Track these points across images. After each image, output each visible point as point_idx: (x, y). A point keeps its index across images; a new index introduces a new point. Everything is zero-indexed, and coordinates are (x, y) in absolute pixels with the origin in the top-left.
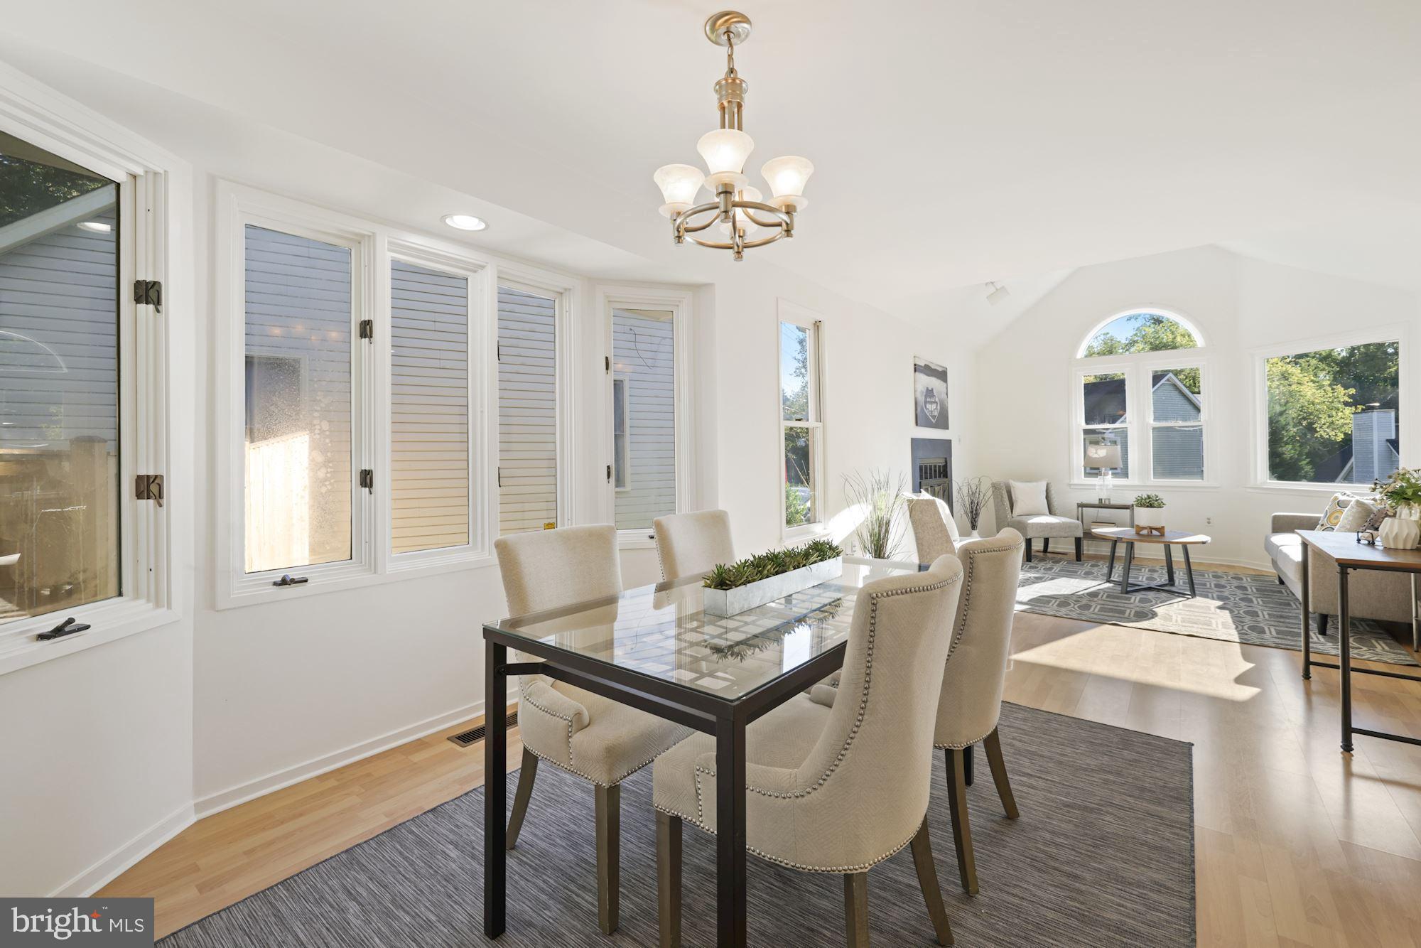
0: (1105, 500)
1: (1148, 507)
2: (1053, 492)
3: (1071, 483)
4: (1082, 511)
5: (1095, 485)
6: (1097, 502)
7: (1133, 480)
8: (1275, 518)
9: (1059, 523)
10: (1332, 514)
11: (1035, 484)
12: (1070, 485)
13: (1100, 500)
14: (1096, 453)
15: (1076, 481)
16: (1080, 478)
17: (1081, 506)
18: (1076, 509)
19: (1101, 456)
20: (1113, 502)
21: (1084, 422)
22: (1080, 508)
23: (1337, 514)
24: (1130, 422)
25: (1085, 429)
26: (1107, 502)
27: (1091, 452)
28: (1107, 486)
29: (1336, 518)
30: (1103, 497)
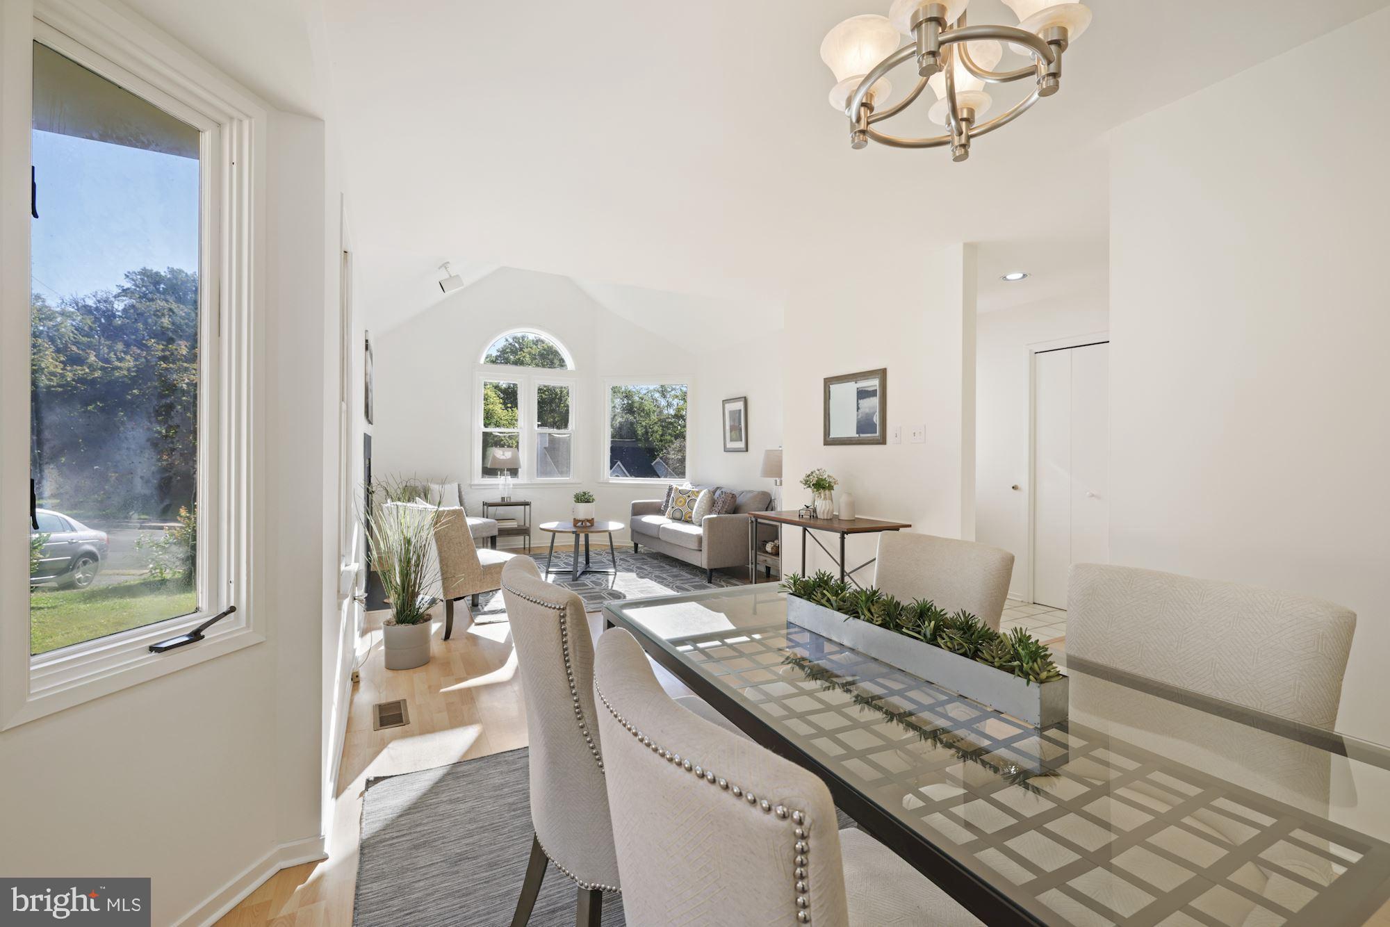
0: (507, 498)
1: (586, 502)
2: (463, 493)
3: (473, 483)
4: (487, 510)
5: (498, 484)
6: (499, 500)
7: (522, 478)
8: (634, 505)
9: (481, 524)
10: (677, 499)
11: (448, 486)
12: (471, 485)
13: (503, 499)
14: (503, 455)
15: (476, 482)
16: (478, 478)
17: (484, 504)
18: (482, 507)
19: (508, 458)
20: (513, 500)
21: (483, 426)
22: (485, 507)
23: (681, 499)
24: (521, 428)
25: (483, 433)
26: (508, 499)
27: (500, 454)
28: (509, 485)
29: (681, 502)
30: (506, 496)
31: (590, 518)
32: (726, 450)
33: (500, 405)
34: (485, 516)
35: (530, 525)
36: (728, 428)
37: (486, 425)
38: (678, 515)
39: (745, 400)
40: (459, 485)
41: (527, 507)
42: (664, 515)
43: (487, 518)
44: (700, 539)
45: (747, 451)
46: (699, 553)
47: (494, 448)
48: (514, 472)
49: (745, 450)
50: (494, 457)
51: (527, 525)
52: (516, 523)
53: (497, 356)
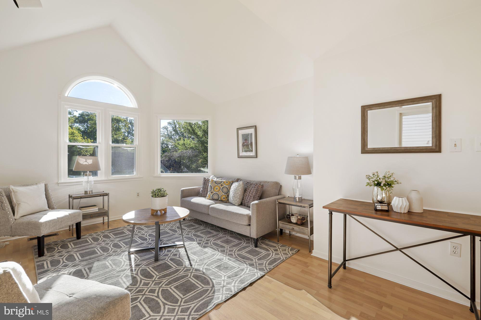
0: (89, 192)
1: (161, 197)
3: (59, 182)
4: (72, 203)
7: (101, 176)
8: (183, 191)
10: (214, 187)
11: (35, 186)
12: (58, 184)
13: (86, 192)
14: (86, 161)
15: (62, 181)
16: (65, 178)
17: (70, 197)
18: (68, 199)
19: (89, 163)
20: (95, 191)
21: (68, 141)
22: (71, 199)
23: (216, 187)
24: (99, 143)
25: (68, 146)
26: (91, 193)
27: (82, 161)
28: (91, 181)
29: (217, 189)
30: (88, 190)
31: (164, 208)
32: (239, 157)
33: (81, 137)
34: (71, 207)
35: (108, 209)
36: (241, 145)
37: (70, 141)
38: (216, 197)
39: (255, 127)
40: (45, 185)
41: (106, 198)
42: (206, 197)
43: (73, 209)
44: (250, 218)
45: (257, 157)
46: (248, 227)
47: (78, 157)
48: (94, 173)
49: (256, 157)
50: (78, 163)
51: (106, 208)
52: (97, 209)
53: (79, 117)
